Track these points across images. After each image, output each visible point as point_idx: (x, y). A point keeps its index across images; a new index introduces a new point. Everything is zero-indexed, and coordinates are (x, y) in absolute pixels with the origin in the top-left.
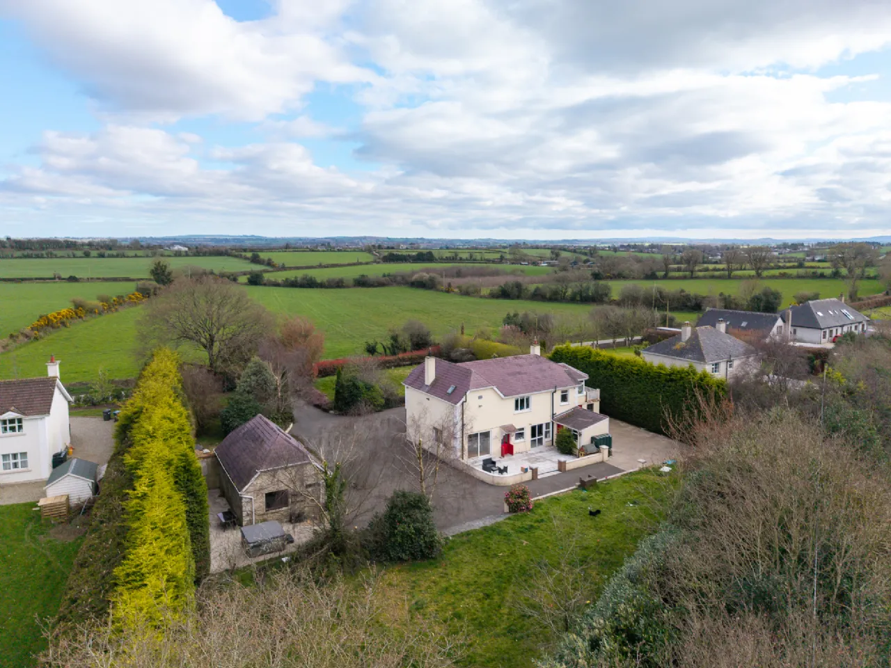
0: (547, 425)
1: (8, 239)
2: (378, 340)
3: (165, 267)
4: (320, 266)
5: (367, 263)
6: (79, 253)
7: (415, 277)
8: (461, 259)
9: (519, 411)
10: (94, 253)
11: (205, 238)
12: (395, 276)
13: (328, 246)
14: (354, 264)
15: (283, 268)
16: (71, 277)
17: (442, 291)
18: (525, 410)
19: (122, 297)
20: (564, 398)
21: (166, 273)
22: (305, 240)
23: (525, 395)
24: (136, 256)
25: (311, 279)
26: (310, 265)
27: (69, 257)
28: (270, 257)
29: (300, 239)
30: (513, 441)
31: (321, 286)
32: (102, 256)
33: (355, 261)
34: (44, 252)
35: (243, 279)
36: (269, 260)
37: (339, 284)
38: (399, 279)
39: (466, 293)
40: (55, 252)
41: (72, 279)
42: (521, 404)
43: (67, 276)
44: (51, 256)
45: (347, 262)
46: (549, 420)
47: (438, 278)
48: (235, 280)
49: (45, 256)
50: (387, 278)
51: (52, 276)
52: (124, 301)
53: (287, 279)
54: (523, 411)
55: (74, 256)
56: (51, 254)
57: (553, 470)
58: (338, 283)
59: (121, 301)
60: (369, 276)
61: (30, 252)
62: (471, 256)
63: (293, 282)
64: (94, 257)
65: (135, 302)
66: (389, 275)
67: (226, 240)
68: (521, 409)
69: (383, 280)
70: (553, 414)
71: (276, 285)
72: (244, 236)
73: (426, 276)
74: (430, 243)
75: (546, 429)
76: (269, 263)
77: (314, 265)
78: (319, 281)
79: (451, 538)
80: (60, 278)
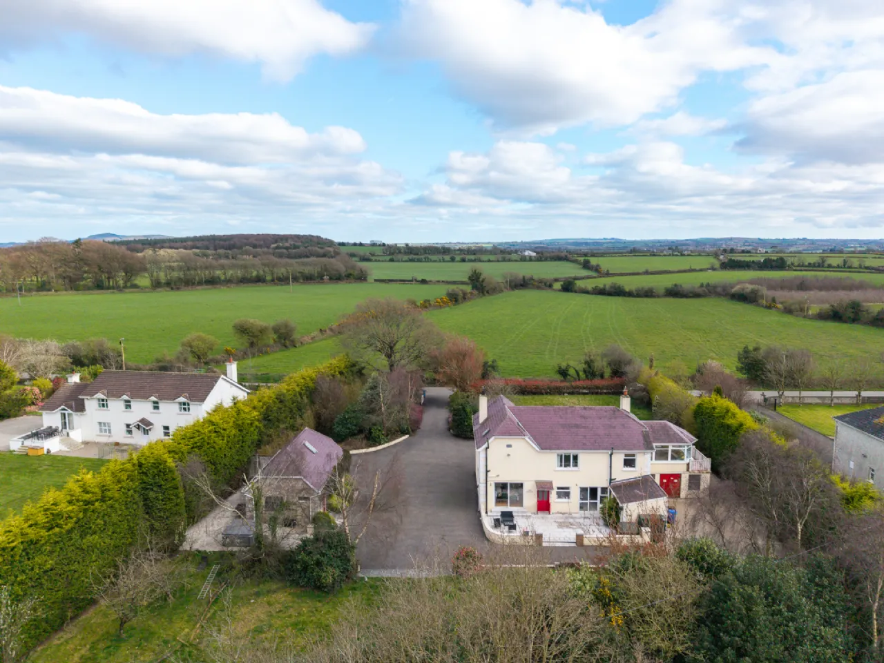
0: (604, 490)
1: (407, 245)
2: (572, 363)
3: (481, 274)
4: (647, 273)
5: (701, 270)
6: (447, 258)
7: (736, 289)
8: (830, 266)
9: (563, 468)
10: (458, 258)
11: (567, 242)
12: (715, 287)
13: (675, 249)
14: (685, 271)
15: (608, 274)
16: (423, 280)
17: (762, 306)
18: (571, 468)
19: (429, 301)
20: (629, 462)
21: (481, 279)
22: (664, 242)
23: (572, 452)
24: (489, 261)
25: (619, 287)
26: (636, 271)
27: (440, 261)
28: (600, 263)
29: (659, 242)
30: (553, 498)
31: (630, 294)
32: (463, 260)
33: (688, 268)
34: (423, 257)
35: (557, 286)
36: (598, 266)
37: (648, 294)
38: (719, 290)
39: (788, 311)
40: (430, 257)
41: (424, 282)
42: (567, 461)
43: (420, 279)
44: (427, 260)
45: (676, 269)
46: (605, 484)
47: (764, 291)
48: (550, 286)
49: (424, 260)
50: (704, 289)
51: (411, 279)
52: (430, 304)
53: (596, 287)
54: (568, 468)
55: (444, 261)
56: (428, 258)
57: (567, 540)
58: (646, 292)
59: (427, 305)
60: (683, 286)
61: (414, 257)
62: (845, 262)
63: (601, 290)
64: (458, 261)
65: (440, 306)
66: (708, 285)
67: (586, 244)
68: (565, 466)
69: (700, 291)
70: (611, 480)
71: (586, 292)
72: (605, 239)
73: (749, 287)
74: (813, 244)
75: (602, 493)
76: (597, 269)
77: (641, 271)
78: (627, 289)
79: (367, 579)
80: (416, 281)
